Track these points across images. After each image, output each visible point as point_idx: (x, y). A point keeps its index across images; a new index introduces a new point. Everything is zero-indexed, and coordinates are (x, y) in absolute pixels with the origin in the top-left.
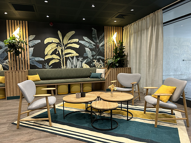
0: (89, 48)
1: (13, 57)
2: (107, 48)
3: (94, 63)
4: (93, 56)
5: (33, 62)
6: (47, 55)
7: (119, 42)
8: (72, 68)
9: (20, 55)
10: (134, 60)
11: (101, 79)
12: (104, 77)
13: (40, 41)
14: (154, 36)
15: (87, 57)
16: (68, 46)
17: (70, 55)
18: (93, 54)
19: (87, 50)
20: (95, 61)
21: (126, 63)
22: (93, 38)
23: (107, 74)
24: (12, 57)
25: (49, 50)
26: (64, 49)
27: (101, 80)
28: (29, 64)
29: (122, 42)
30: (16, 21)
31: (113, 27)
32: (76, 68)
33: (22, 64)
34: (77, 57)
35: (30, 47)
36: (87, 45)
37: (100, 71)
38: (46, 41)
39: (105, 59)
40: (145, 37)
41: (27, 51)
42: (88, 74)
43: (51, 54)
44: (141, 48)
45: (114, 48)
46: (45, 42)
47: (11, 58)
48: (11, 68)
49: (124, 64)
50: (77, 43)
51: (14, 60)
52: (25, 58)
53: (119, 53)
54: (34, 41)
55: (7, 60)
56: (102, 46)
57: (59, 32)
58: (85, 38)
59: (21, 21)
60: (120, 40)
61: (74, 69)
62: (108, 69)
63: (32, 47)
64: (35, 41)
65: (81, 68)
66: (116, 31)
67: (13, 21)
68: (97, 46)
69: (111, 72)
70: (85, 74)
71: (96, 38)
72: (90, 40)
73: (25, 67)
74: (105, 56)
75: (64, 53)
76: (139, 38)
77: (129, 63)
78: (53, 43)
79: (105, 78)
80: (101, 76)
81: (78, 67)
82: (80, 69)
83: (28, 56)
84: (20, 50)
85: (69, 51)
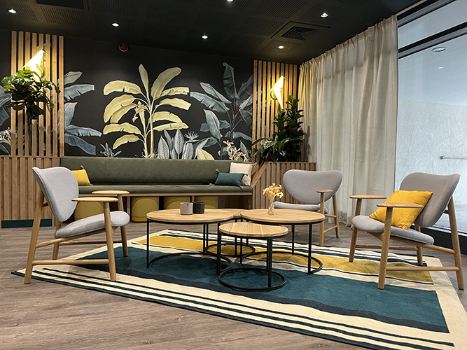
0: (214, 112)
1: (24, 123)
2: (259, 115)
3: (224, 149)
4: (223, 131)
5: (72, 140)
6: (109, 123)
7: (290, 99)
8: (170, 158)
9: (41, 117)
10: (324, 145)
11: (243, 187)
12: (249, 184)
13: (92, 88)
14: (374, 82)
15: (209, 134)
16: (163, 103)
17: (166, 127)
18: (223, 127)
19: (209, 116)
20: (229, 145)
21: (305, 153)
22: (225, 88)
23: (257, 177)
24: (21, 123)
25: (114, 110)
26: (151, 110)
27: (242, 191)
28: (62, 142)
29: (297, 100)
30: (35, 35)
31: (274, 63)
32: (180, 158)
33: (45, 142)
34: (183, 131)
35: (66, 101)
36: (211, 103)
37: (241, 168)
38: (108, 89)
39: (254, 140)
40: (353, 85)
41: (58, 109)
42: (210, 175)
43: (120, 123)
44: (341, 114)
45: (277, 115)
46: (104, 91)
47: (17, 125)
48: (17, 150)
49: (300, 153)
50: (186, 98)
51: (24, 131)
52: (52, 129)
53: (288, 126)
54: (79, 85)
55: (7, 131)
56: (246, 108)
57: (141, 68)
58: (206, 87)
59: (48, 36)
60: (290, 94)
61: (174, 161)
62: (260, 164)
63: (72, 101)
64: (82, 87)
65: (193, 158)
66: (282, 73)
67: (28, 34)
68: (233, 107)
69: (268, 172)
70: (202, 174)
71: (231, 89)
72: (217, 93)
73: (52, 149)
74: (254, 133)
75: (151, 121)
76: (339, 88)
77: (311, 152)
78: (126, 93)
79: (253, 186)
80: (243, 181)
81: (185, 157)
82: (190, 162)
83: (61, 124)
84: (41, 105)
85: (165, 115)
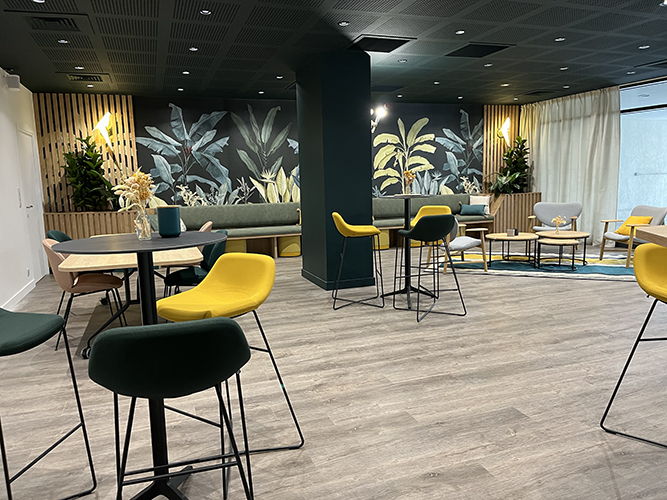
0: (453, 153)
2: (488, 153)
3: (461, 184)
4: (460, 169)
6: (377, 169)
7: (518, 139)
11: (486, 216)
12: (489, 213)
14: (600, 133)
15: (450, 172)
16: (415, 149)
17: (418, 169)
18: (460, 165)
19: (450, 156)
20: (465, 180)
21: (530, 184)
22: (462, 132)
23: (496, 207)
25: (381, 159)
26: (407, 156)
27: (486, 219)
31: (500, 106)
32: (428, 194)
34: (430, 171)
36: (451, 146)
37: (480, 200)
39: (484, 175)
40: (581, 132)
43: (385, 168)
45: (502, 151)
46: (374, 143)
50: (432, 143)
53: (516, 162)
56: (478, 147)
57: (400, 122)
58: (447, 132)
61: (423, 196)
65: (437, 194)
66: (507, 114)
68: (469, 148)
69: (505, 203)
71: (466, 131)
72: (456, 136)
74: (484, 168)
75: (407, 165)
77: (535, 183)
78: (389, 144)
79: (493, 215)
80: (486, 210)
81: (431, 193)
85: (417, 159)
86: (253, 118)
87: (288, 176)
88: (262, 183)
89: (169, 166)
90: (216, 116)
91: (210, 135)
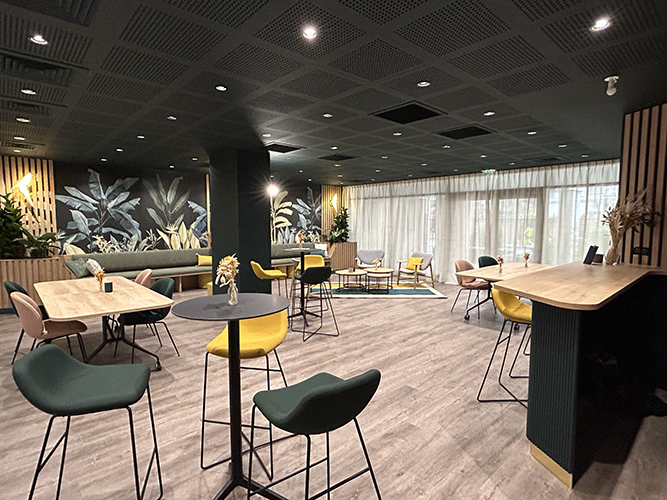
0: (304, 215)
2: (324, 215)
3: (309, 236)
16: (280, 212)
17: (282, 225)
18: (308, 223)
19: (301, 217)
20: (311, 233)
22: (309, 201)
23: (331, 251)
31: (331, 186)
32: (288, 243)
37: (321, 247)
39: (322, 230)
50: (290, 208)
55: (205, 233)
56: (318, 212)
58: (300, 201)
61: (284, 245)
68: (312, 212)
69: (337, 249)
72: (305, 204)
74: (322, 226)
79: (330, 256)
81: (290, 241)
82: (293, 245)
85: (281, 219)
86: (160, 185)
87: (188, 228)
88: (167, 234)
89: (86, 220)
90: (130, 182)
91: (124, 196)
